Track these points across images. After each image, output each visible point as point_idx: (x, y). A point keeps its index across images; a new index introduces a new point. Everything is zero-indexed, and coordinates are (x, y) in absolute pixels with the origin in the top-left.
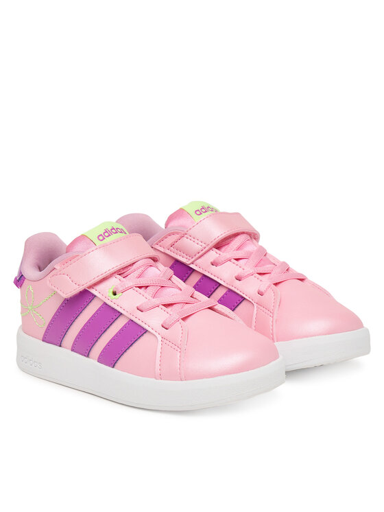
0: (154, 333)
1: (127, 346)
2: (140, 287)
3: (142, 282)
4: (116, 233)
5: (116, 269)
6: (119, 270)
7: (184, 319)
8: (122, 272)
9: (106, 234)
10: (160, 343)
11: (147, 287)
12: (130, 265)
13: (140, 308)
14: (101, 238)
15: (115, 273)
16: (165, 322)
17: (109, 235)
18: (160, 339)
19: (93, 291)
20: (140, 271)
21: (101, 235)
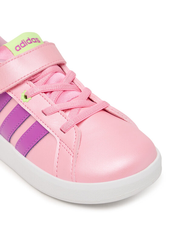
0: (54, 135)
1: (34, 143)
2: (46, 93)
3: (48, 88)
4: (31, 43)
5: (27, 77)
6: (30, 78)
7: (78, 125)
8: (32, 79)
9: (23, 45)
10: (58, 144)
11: (52, 92)
12: (39, 73)
13: (44, 112)
14: (18, 48)
15: (27, 80)
16: (63, 127)
17: (25, 46)
18: (58, 141)
19: (10, 94)
20: (47, 77)
21: (18, 46)
